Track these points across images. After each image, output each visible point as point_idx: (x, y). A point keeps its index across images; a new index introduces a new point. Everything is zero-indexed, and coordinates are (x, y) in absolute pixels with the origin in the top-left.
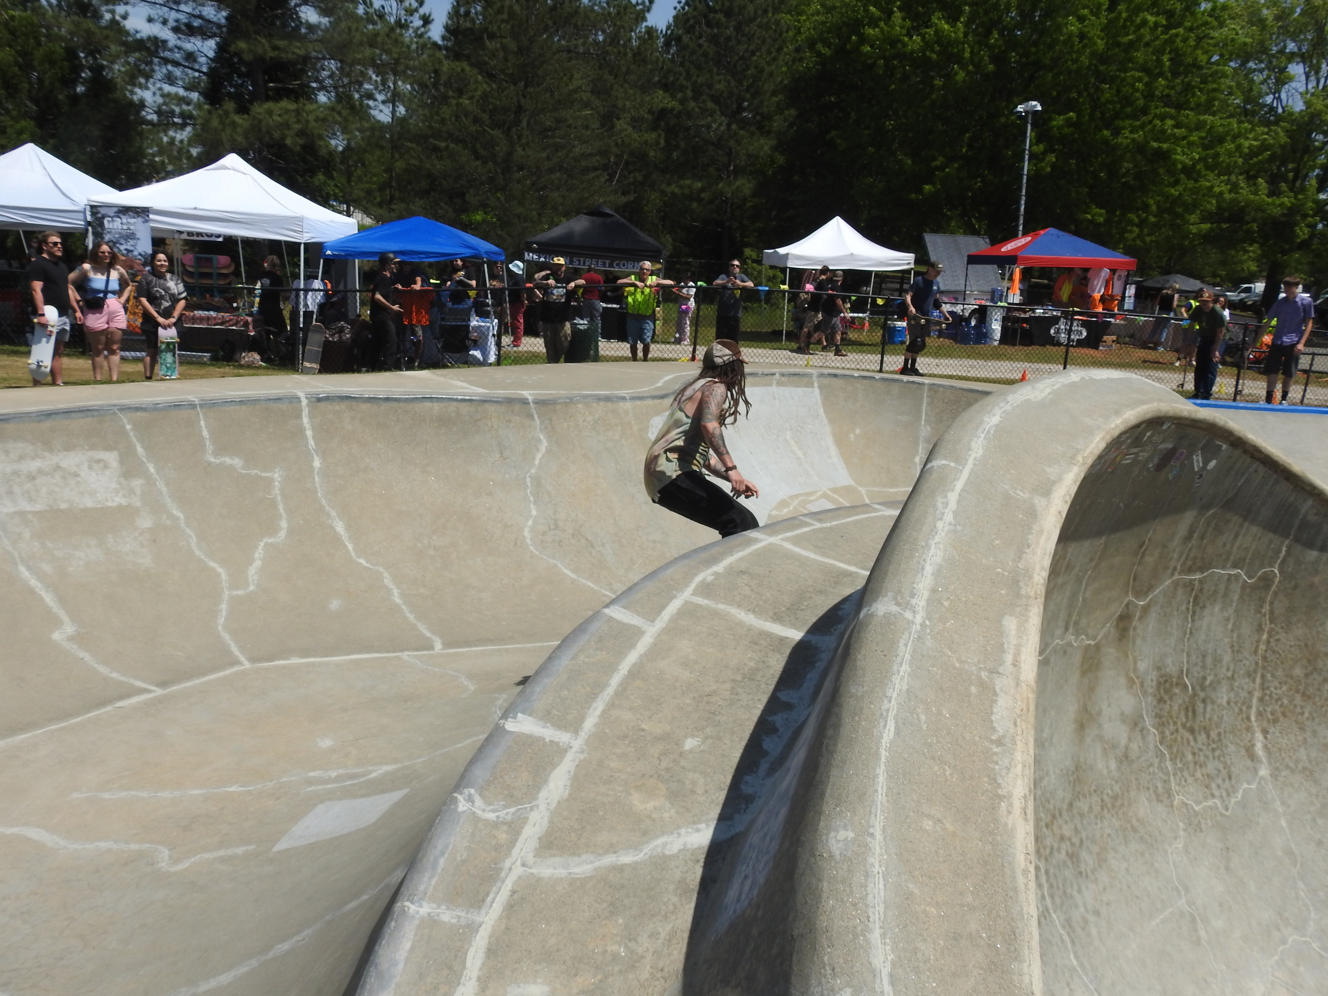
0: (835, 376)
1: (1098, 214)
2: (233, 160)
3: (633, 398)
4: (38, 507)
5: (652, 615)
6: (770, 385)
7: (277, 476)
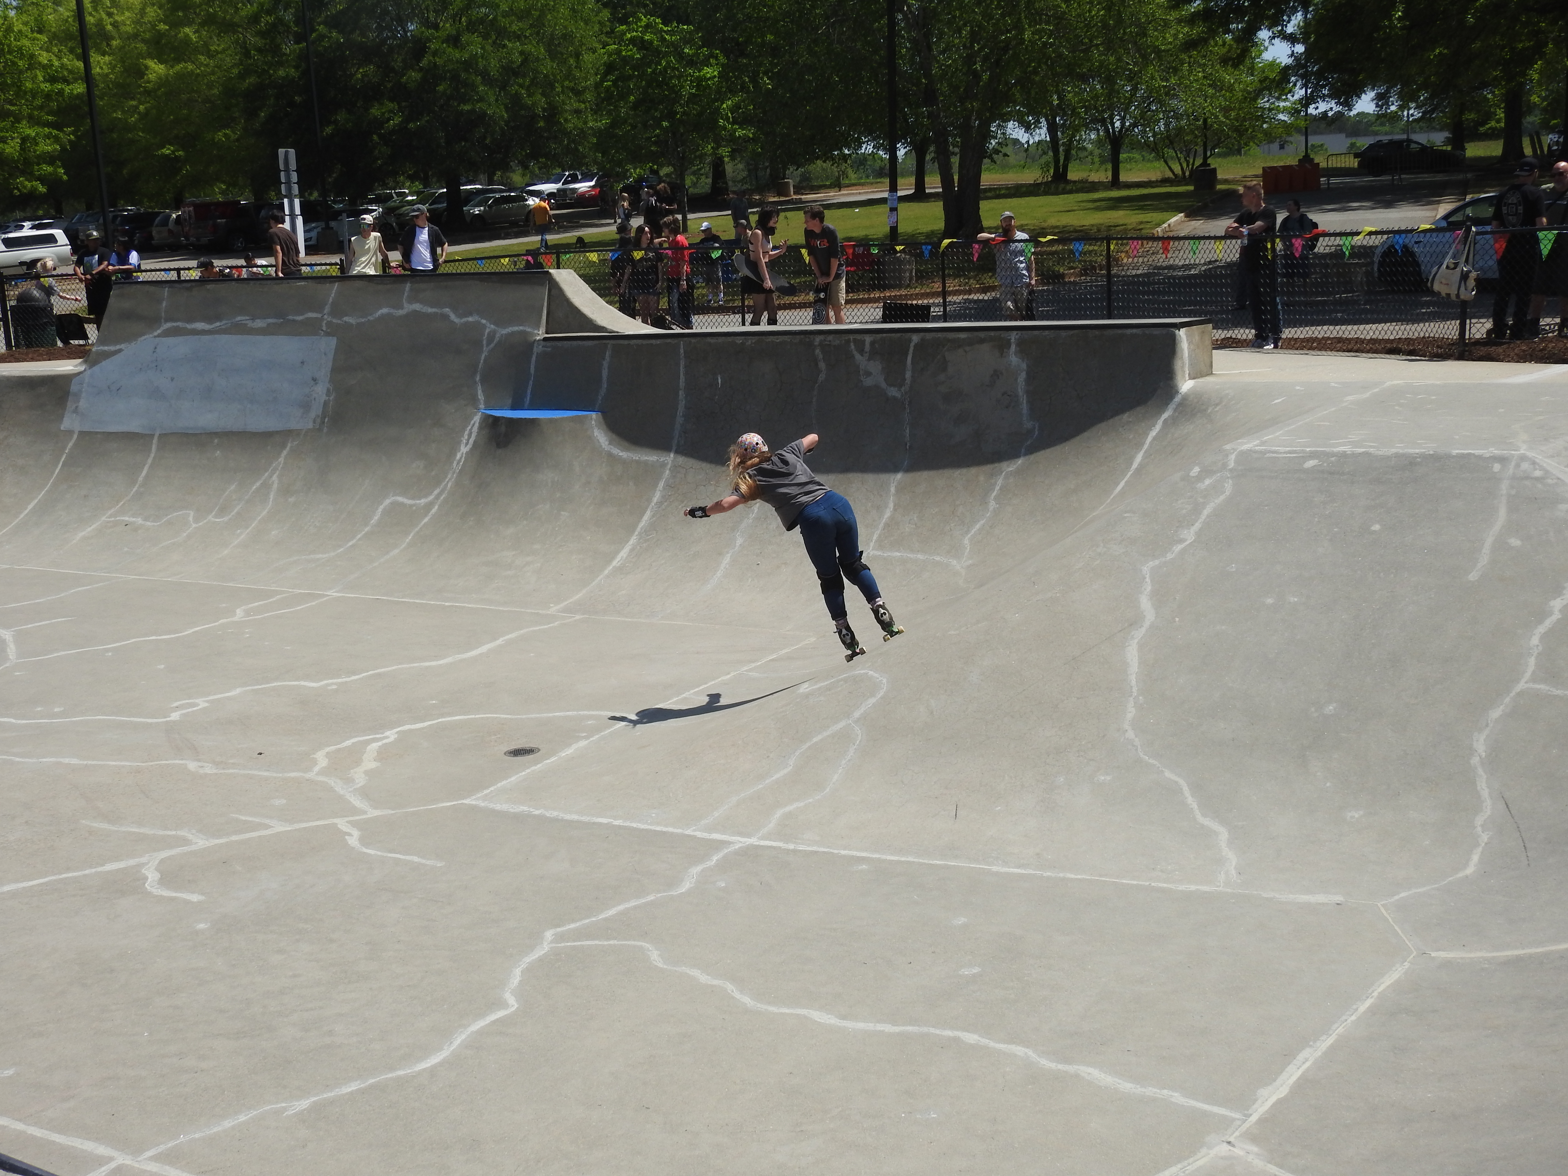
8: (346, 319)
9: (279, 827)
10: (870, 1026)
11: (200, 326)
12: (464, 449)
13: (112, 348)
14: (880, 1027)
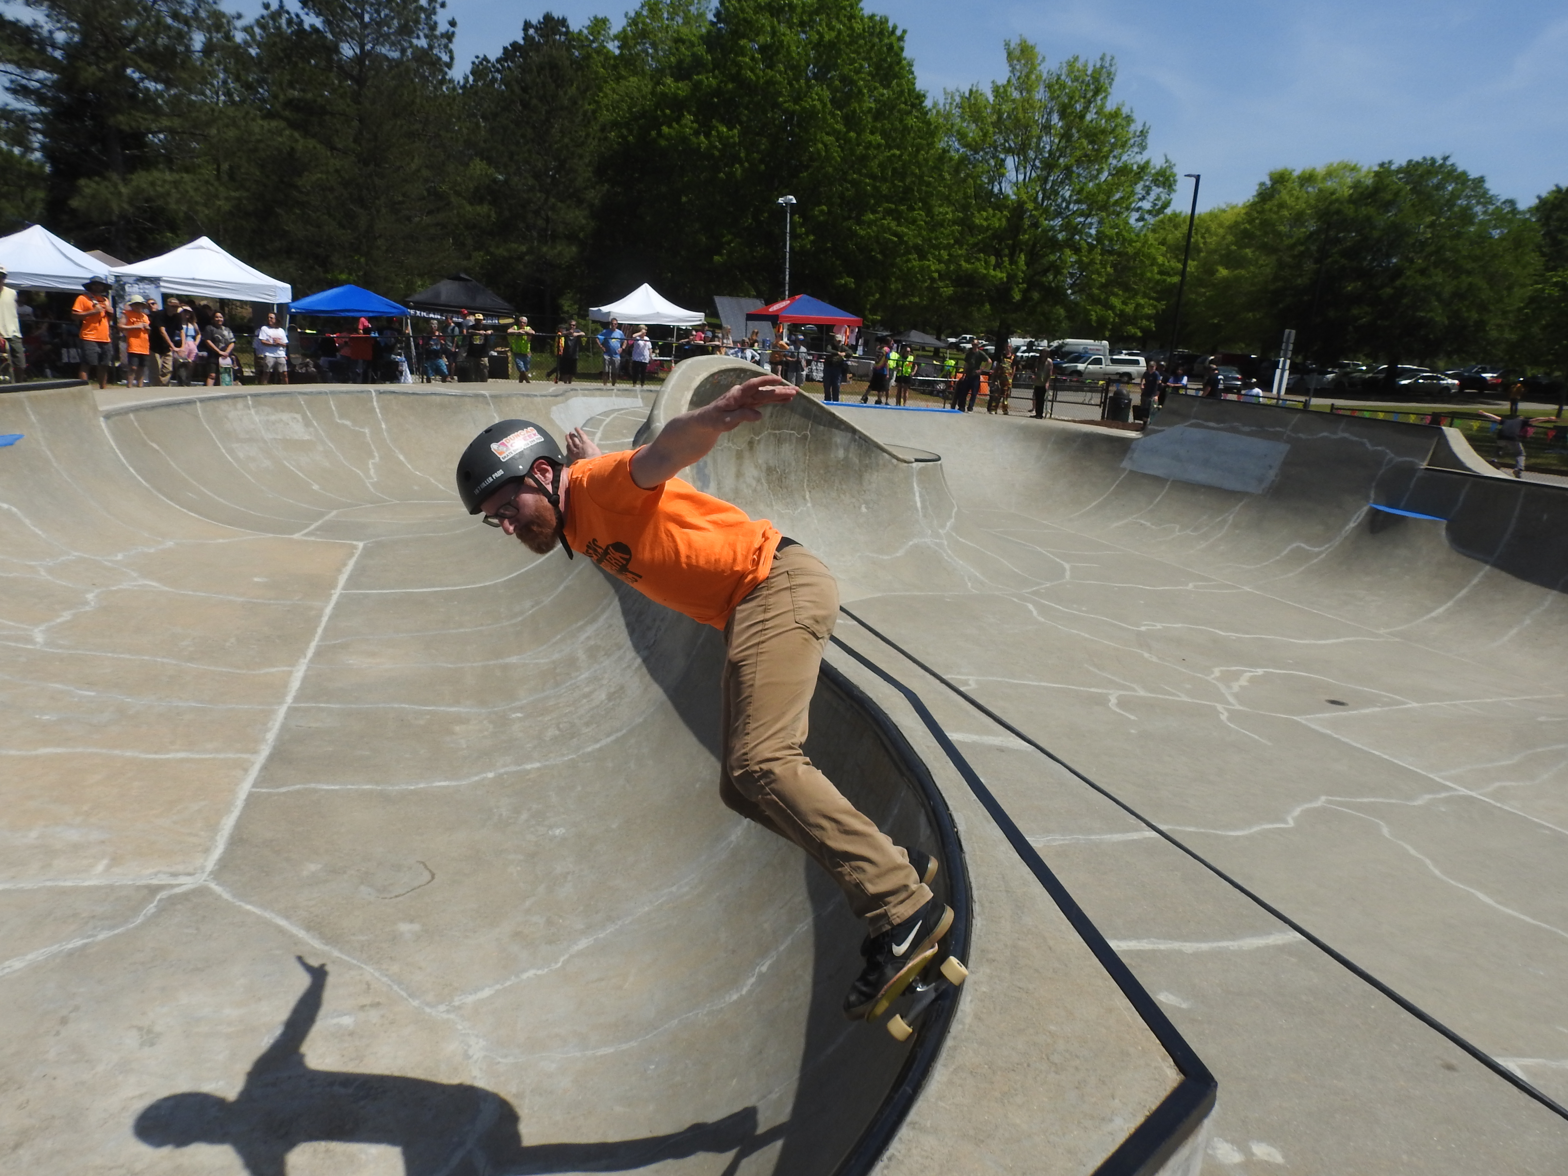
0: (651, 391)
1: (849, 281)
2: (204, 241)
3: (541, 396)
4: (279, 437)
5: (608, 417)
6: (611, 396)
7: (367, 431)
8: (1301, 435)
9: (1185, 699)
10: (1516, 914)
11: (1212, 424)
12: (1352, 525)
13: (1160, 428)
14: (1522, 917)
